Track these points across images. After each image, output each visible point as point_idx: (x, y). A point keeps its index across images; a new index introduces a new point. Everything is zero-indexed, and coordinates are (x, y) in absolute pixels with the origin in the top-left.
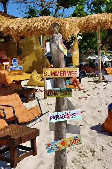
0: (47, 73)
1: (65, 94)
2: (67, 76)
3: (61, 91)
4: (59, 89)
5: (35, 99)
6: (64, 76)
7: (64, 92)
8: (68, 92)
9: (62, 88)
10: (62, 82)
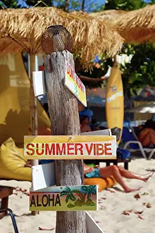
0: (35, 148)
1: (80, 203)
2: (86, 156)
3: (69, 194)
4: (64, 188)
5: (6, 214)
6: (79, 156)
7: (77, 198)
8: (87, 196)
9: (72, 188)
10: (72, 170)
